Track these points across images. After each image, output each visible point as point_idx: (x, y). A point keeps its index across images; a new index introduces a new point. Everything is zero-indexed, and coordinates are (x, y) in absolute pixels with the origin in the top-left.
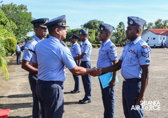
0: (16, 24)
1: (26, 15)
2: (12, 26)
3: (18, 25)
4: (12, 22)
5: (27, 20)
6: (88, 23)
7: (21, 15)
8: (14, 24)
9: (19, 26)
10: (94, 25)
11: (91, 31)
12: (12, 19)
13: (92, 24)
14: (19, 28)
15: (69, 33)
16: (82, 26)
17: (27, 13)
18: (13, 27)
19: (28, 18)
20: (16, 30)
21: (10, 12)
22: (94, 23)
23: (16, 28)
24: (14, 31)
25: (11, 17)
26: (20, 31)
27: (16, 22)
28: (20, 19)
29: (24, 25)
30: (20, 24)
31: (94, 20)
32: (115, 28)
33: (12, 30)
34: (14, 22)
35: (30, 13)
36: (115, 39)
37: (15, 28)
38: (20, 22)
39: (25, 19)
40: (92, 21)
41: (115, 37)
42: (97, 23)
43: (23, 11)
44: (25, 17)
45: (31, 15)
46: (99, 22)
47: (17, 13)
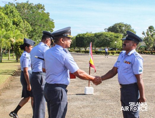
0: (31, 25)
1: (43, 15)
2: (26, 27)
3: (33, 26)
4: (26, 22)
5: (43, 21)
6: (113, 27)
7: (37, 15)
8: (29, 25)
9: (34, 28)
10: (120, 28)
11: (118, 35)
12: (27, 20)
13: (118, 27)
14: (34, 29)
15: (91, 37)
16: (106, 30)
17: (44, 13)
18: (27, 29)
19: (46, 18)
20: (31, 31)
21: (26, 11)
22: (120, 27)
23: (31, 29)
24: (28, 33)
25: (25, 16)
26: (35, 33)
27: (31, 23)
28: (35, 19)
29: (40, 26)
30: (36, 25)
31: (120, 23)
32: (145, 33)
33: (26, 32)
34: (29, 22)
35: (48, 13)
36: (145, 45)
37: (29, 30)
38: (35, 22)
39: (41, 20)
40: (118, 24)
41: (145, 43)
42: (123, 27)
43: (40, 11)
44: (42, 17)
45: (49, 15)
46: (126, 25)
47: (33, 13)
